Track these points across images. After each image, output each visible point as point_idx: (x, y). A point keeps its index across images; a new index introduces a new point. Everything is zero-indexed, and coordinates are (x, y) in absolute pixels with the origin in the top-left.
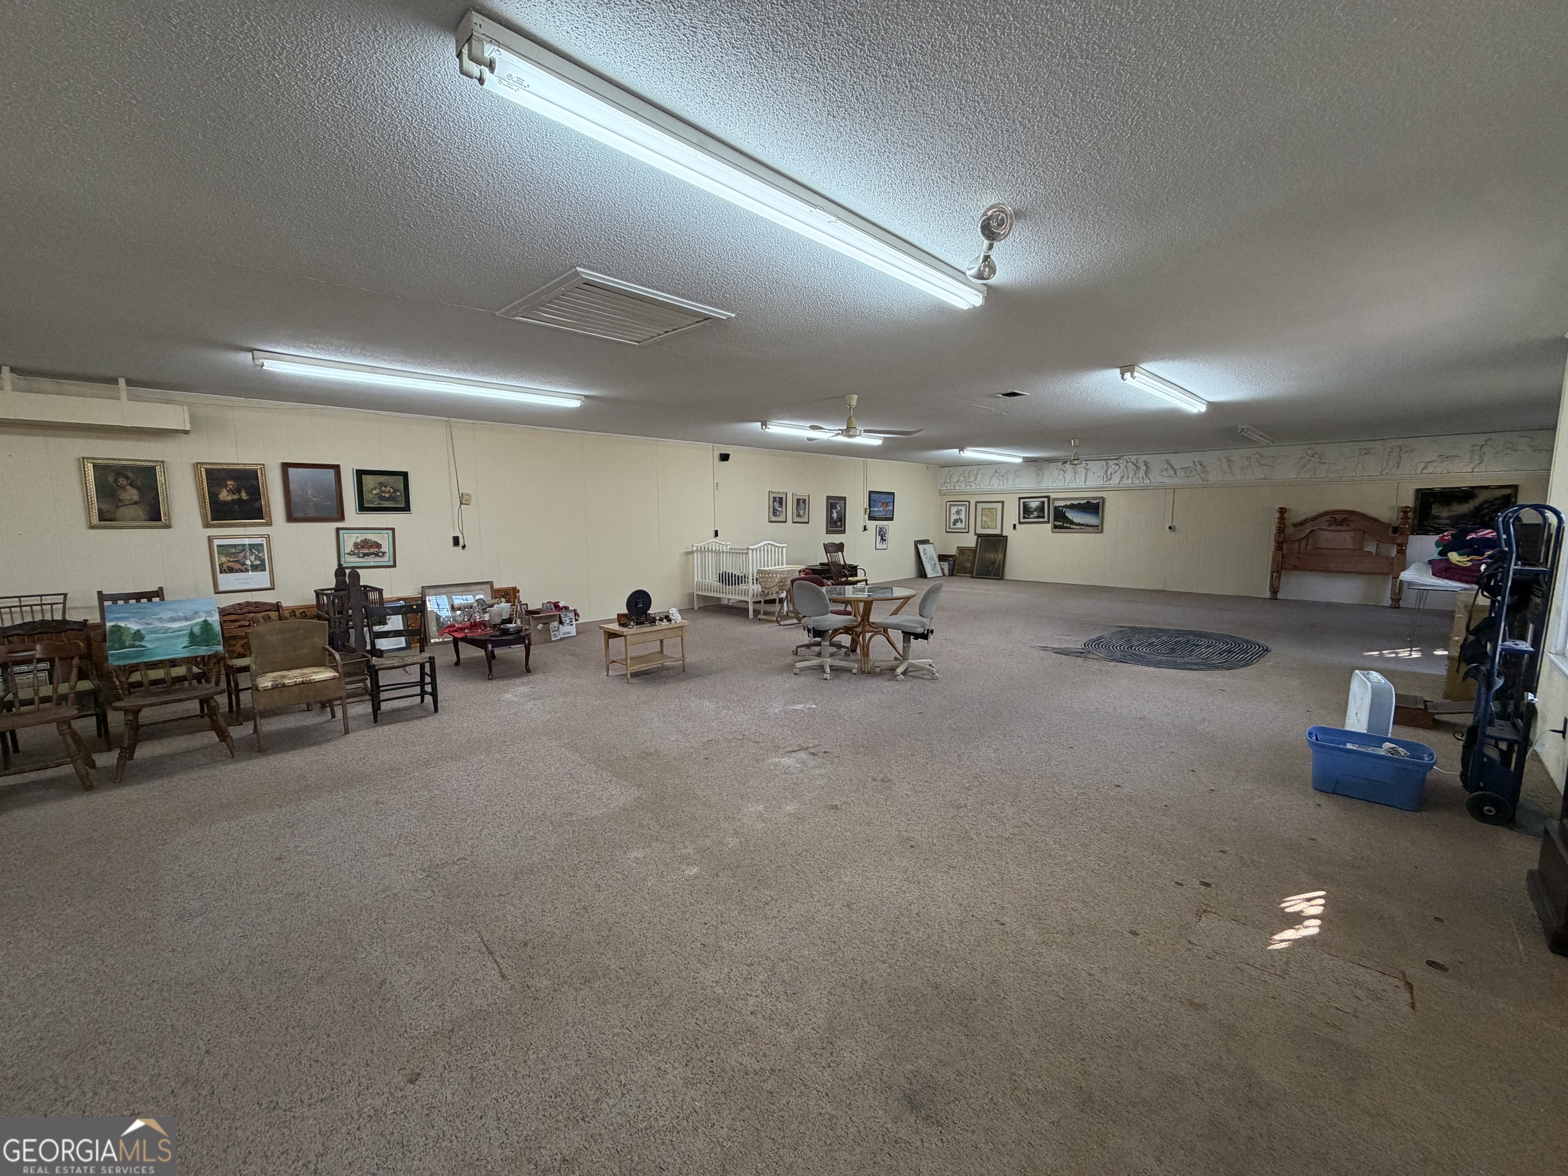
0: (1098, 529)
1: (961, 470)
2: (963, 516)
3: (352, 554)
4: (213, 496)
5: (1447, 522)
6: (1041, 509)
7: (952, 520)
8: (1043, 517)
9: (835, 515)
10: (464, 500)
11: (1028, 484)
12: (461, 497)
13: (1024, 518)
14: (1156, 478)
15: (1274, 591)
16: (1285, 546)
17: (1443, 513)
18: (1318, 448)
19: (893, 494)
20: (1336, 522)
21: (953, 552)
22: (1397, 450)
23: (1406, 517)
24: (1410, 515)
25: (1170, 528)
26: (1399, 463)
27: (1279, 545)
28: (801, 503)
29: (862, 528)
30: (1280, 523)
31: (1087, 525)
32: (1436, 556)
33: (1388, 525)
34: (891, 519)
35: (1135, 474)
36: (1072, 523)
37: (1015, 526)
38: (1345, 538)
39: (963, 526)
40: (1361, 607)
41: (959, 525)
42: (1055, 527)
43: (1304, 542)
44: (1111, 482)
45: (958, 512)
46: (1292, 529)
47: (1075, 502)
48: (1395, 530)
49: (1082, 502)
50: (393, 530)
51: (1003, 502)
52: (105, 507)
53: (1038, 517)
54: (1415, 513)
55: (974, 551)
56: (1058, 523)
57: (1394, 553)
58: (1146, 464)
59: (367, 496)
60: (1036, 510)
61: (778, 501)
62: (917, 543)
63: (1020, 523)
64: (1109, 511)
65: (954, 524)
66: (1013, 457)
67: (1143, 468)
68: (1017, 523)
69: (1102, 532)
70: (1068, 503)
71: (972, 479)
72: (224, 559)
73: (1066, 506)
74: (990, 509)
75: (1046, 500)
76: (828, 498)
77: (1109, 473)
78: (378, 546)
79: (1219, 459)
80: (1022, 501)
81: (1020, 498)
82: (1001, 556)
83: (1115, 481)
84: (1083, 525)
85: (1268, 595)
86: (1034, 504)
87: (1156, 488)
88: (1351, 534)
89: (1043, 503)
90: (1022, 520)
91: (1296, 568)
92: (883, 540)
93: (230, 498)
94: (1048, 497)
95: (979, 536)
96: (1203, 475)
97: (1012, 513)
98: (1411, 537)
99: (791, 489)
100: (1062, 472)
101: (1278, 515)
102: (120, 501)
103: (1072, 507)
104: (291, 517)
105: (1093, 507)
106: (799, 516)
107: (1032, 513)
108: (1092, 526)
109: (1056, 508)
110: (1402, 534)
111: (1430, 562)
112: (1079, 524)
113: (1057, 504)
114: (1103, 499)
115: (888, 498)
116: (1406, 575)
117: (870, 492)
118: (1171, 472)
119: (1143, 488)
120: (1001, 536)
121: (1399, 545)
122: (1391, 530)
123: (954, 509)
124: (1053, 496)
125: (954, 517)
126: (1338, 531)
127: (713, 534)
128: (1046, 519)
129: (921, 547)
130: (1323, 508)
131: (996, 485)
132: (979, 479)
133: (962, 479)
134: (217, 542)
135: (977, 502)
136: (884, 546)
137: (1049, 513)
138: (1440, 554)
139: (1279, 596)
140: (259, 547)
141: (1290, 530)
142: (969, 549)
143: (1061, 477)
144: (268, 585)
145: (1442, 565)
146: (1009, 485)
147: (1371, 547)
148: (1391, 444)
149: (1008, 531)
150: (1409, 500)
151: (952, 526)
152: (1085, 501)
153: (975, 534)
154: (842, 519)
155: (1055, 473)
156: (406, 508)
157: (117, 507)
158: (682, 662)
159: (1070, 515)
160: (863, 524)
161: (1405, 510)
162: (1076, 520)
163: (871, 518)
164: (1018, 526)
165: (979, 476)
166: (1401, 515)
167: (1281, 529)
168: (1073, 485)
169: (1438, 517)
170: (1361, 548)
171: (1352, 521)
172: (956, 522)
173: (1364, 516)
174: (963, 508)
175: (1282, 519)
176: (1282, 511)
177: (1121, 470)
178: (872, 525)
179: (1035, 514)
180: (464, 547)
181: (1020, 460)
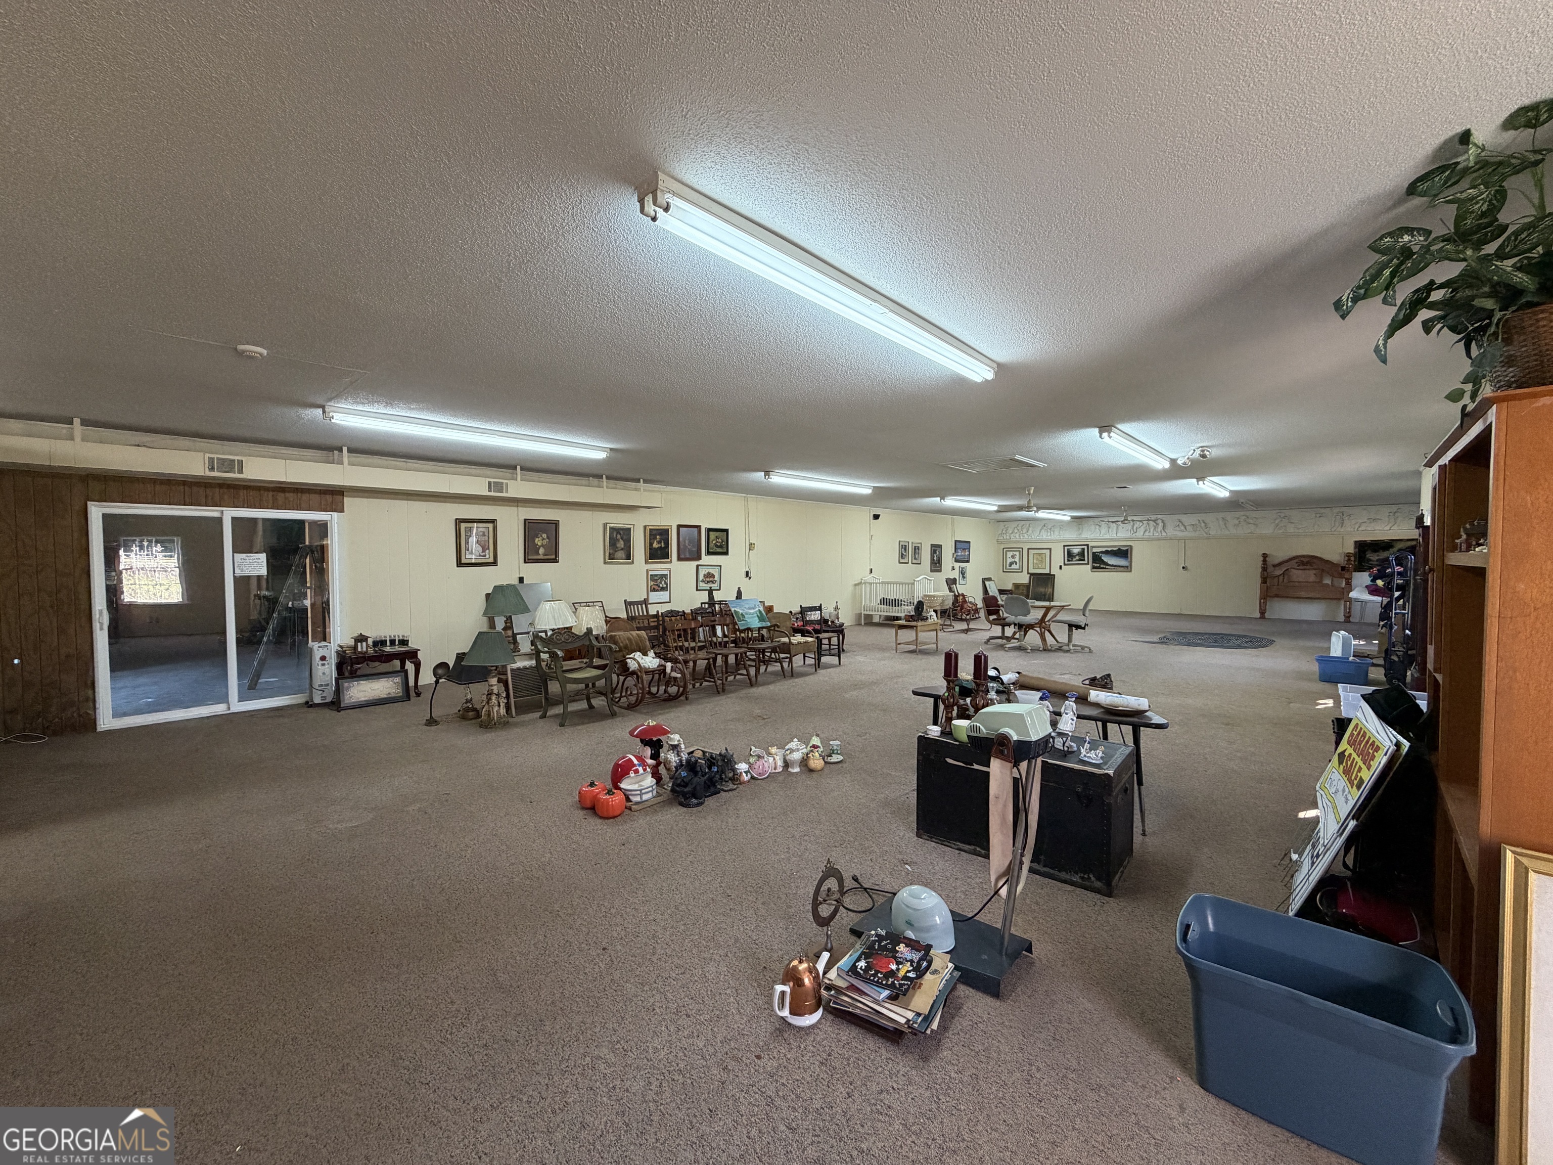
0: (1128, 569)
1: (1014, 524)
2: (1017, 560)
3: (703, 581)
4: (651, 544)
5: (1376, 563)
6: (1082, 554)
7: (1008, 563)
8: (1084, 560)
9: (935, 558)
10: (751, 546)
11: (1071, 536)
12: (751, 544)
13: (1068, 561)
14: (1171, 531)
15: (1263, 613)
16: (1268, 581)
17: (1373, 557)
18: (1287, 512)
19: (969, 542)
20: (1302, 563)
21: (1009, 587)
22: (1341, 514)
23: (1349, 560)
24: (1352, 558)
25: (1183, 568)
26: (1343, 524)
27: (1264, 581)
28: (917, 550)
29: (951, 568)
30: (1264, 564)
31: (1120, 566)
32: (1369, 583)
33: (1337, 565)
34: (968, 561)
35: (1155, 529)
36: (1107, 564)
37: (1061, 567)
38: (1310, 576)
39: (1017, 567)
40: (1324, 622)
41: (1014, 566)
42: (1094, 567)
43: (1281, 578)
44: (1137, 534)
45: (1013, 557)
46: (1273, 568)
47: (1109, 549)
48: (1343, 568)
49: (1115, 549)
50: (720, 566)
51: (1050, 549)
52: (611, 552)
53: (1080, 560)
54: (1355, 558)
55: (1027, 586)
56: (1096, 565)
57: (1343, 585)
58: (1163, 521)
59: (711, 545)
60: (1078, 555)
61: (904, 548)
62: (984, 580)
63: (1065, 564)
64: (1136, 555)
65: (1010, 565)
66: (1064, 516)
67: (1161, 524)
68: (1062, 564)
69: (1131, 571)
70: (1104, 549)
71: (1025, 531)
72: (652, 583)
73: (1102, 552)
74: (1040, 554)
75: (1086, 547)
76: (932, 545)
77: (1135, 528)
78: (713, 576)
79: (1217, 519)
80: (1066, 548)
81: (1064, 546)
82: (1050, 590)
83: (1140, 534)
84: (1115, 566)
85: (1258, 615)
86: (1076, 550)
87: (1171, 539)
88: (1314, 572)
89: (1083, 549)
90: (1066, 562)
91: (1277, 596)
92: (964, 577)
93: (657, 546)
94: (1087, 545)
95: (1031, 574)
96: (1206, 530)
97: (1058, 556)
98: (1354, 573)
99: (911, 539)
100: (1097, 527)
101: (1262, 559)
102: (617, 548)
103: (1107, 552)
104: (680, 559)
105: (1123, 553)
106: (915, 559)
107: (1075, 557)
108: (1122, 567)
109: (1094, 554)
110: (1348, 571)
111: (1367, 587)
112: (1112, 566)
113: (1095, 550)
114: (1131, 547)
115: (967, 545)
116: (1353, 595)
117: (956, 541)
118: (1183, 528)
119: (1158, 539)
120: (1049, 574)
121: (1346, 579)
122: (1340, 569)
123: (1009, 554)
124: (1091, 544)
125: (1009, 561)
126: (1304, 569)
127: (868, 571)
128: (1086, 562)
129: (987, 583)
130: (1294, 554)
131: (1045, 535)
132: (1030, 531)
133: (1016, 531)
134: (651, 573)
135: (1029, 549)
136: (964, 582)
137: (1089, 557)
138: (1372, 581)
139: (1267, 615)
140: (665, 576)
141: (1270, 569)
142: (1022, 585)
143: (1097, 530)
144: (668, 600)
145: (1374, 587)
146: (1056, 536)
147: (1327, 581)
148: (1336, 510)
149: (1055, 571)
150: (1351, 549)
151: (1008, 567)
152: (1117, 549)
153: (1028, 573)
154: (939, 561)
155: (1093, 527)
156: (726, 553)
157: (616, 551)
158: (935, 646)
159: (1105, 558)
160: (951, 565)
161: (1348, 555)
162: (1110, 562)
163: (956, 561)
164: (1063, 567)
165: (1031, 529)
166: (1347, 558)
167: (1264, 569)
168: (1107, 536)
169: (1370, 560)
170: (1321, 582)
171: (1314, 563)
172: (1011, 564)
173: (1320, 559)
174: (1017, 553)
175: (1265, 561)
176: (1265, 556)
177: (1145, 525)
178: (957, 565)
179: (1077, 558)
180: (750, 578)
181: (1069, 518)
